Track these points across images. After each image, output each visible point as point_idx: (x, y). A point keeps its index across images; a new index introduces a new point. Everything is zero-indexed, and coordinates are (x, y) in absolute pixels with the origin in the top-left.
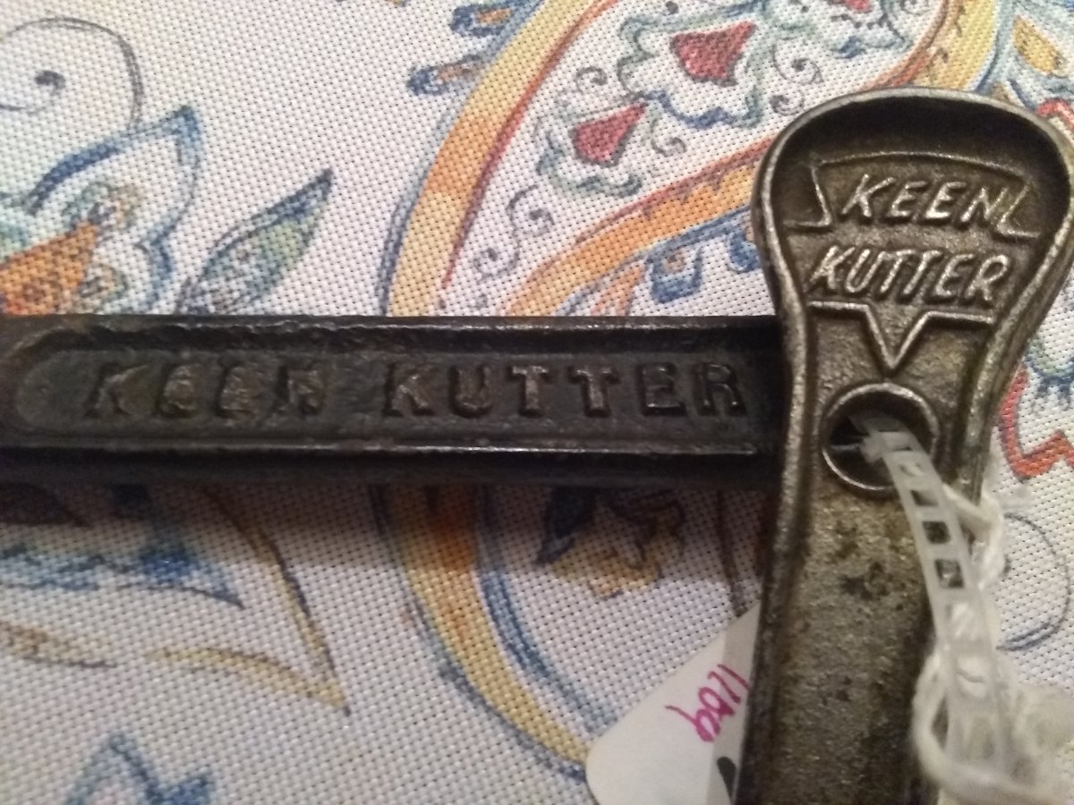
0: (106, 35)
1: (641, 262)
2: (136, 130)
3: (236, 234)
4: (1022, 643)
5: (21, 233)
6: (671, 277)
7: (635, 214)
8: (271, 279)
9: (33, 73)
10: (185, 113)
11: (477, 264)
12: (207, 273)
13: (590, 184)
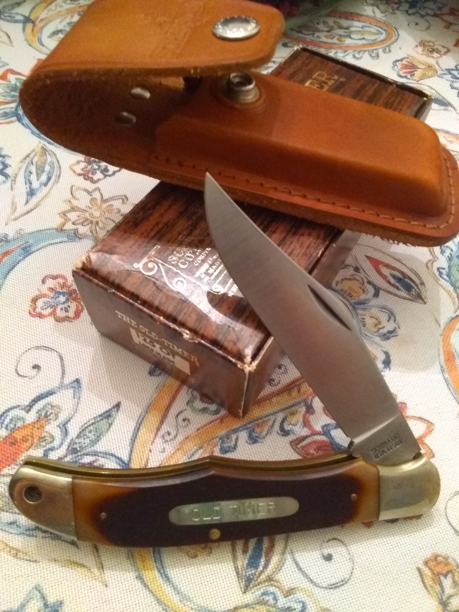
0: (55, 353)
1: (217, 439)
2: (62, 386)
3: (88, 424)
4: (333, 586)
5: (23, 419)
6: (227, 445)
7: (217, 422)
8: (98, 439)
9: (32, 365)
10: (77, 381)
11: (163, 437)
12: (78, 437)
13: (204, 410)
